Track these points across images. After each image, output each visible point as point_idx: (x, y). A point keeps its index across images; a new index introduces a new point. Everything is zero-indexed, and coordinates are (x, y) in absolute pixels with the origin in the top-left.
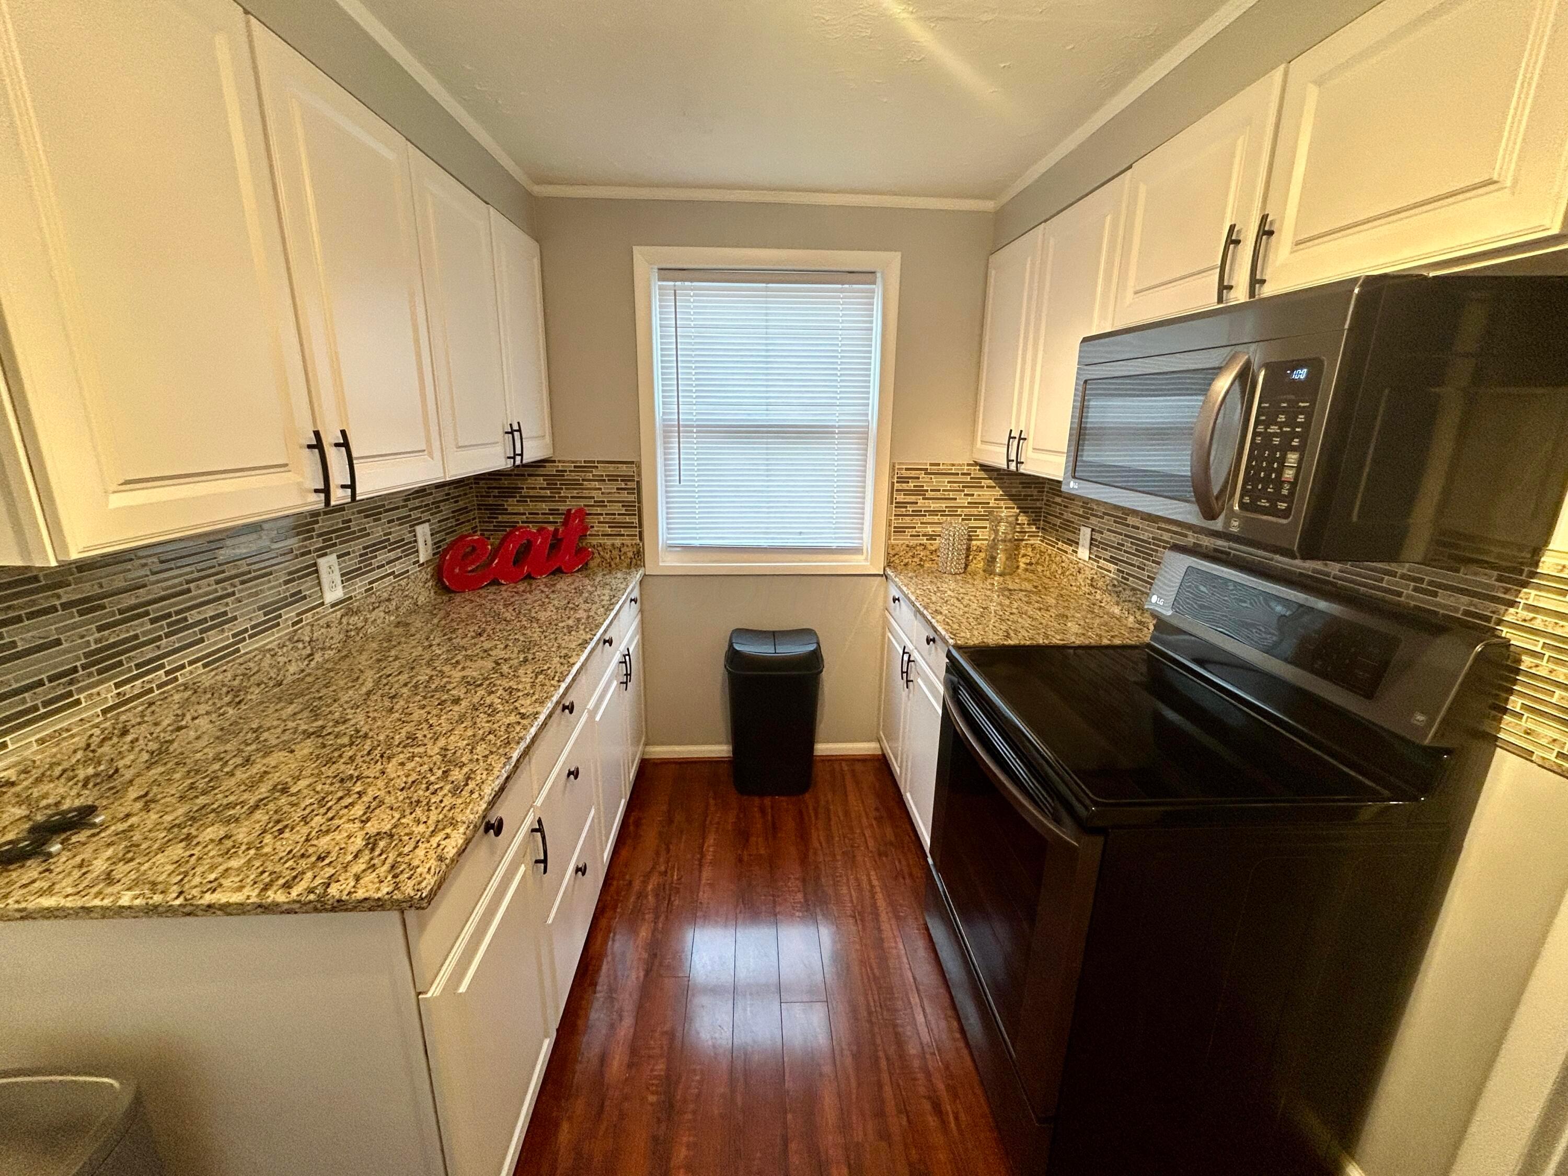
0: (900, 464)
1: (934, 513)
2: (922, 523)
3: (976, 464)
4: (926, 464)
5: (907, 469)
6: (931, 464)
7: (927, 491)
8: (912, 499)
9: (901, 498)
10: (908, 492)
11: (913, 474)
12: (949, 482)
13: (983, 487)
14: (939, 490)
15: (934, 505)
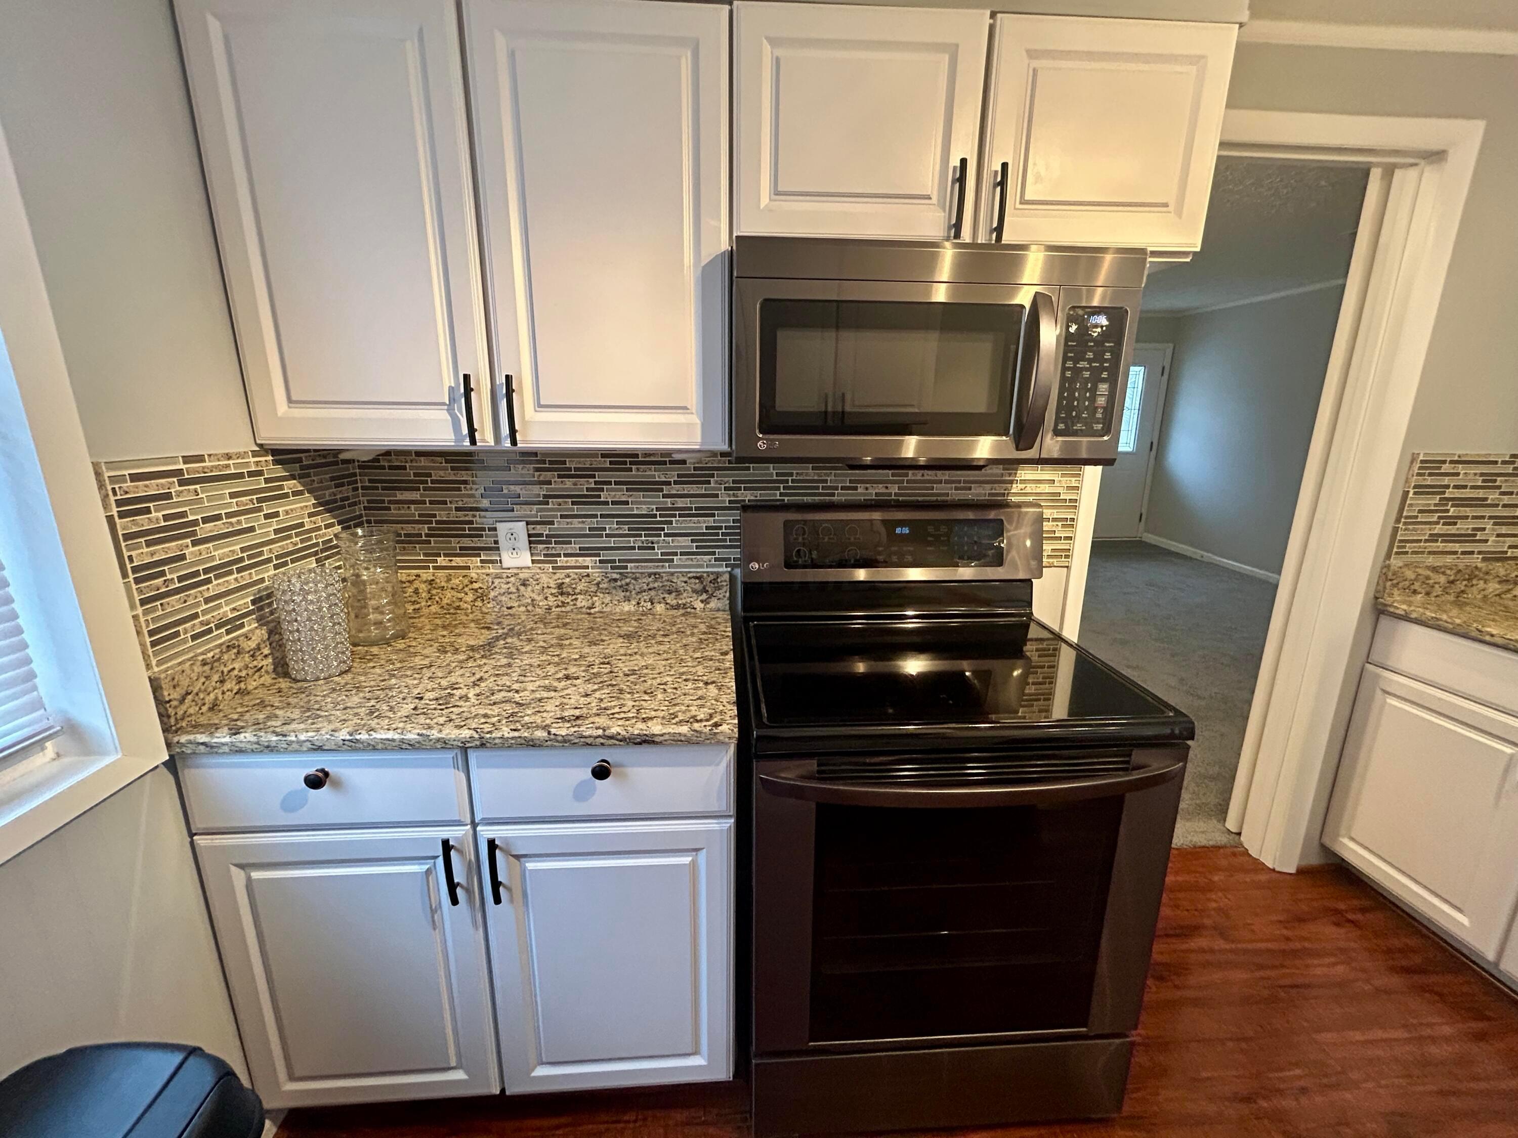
0: (110, 465)
1: (222, 570)
2: (207, 600)
3: (263, 450)
4: (173, 460)
5: (135, 478)
6: (187, 460)
7: (195, 523)
8: (171, 548)
9: (143, 554)
10: (154, 537)
11: (153, 487)
12: (233, 495)
13: (286, 496)
14: (218, 518)
15: (220, 553)
